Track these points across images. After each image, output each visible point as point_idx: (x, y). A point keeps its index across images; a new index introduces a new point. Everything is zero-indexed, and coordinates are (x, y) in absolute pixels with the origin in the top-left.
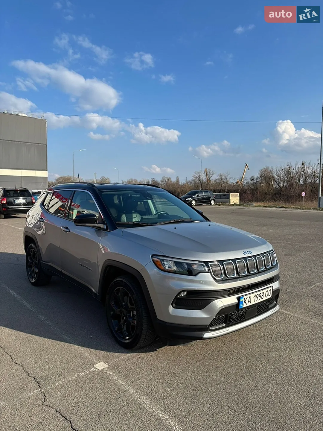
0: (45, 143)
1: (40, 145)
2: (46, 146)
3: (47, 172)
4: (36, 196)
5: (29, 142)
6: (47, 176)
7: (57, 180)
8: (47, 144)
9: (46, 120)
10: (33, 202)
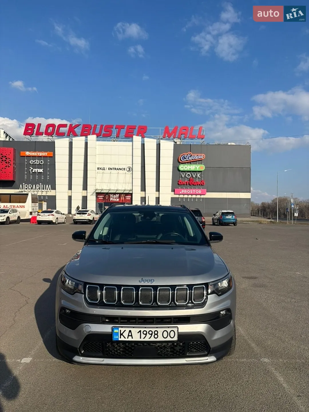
0: (249, 167)
1: (245, 169)
2: (250, 169)
3: (250, 193)
4: (225, 216)
5: (235, 167)
6: (250, 198)
7: (273, 201)
8: (251, 168)
9: (250, 145)
10: (202, 221)
